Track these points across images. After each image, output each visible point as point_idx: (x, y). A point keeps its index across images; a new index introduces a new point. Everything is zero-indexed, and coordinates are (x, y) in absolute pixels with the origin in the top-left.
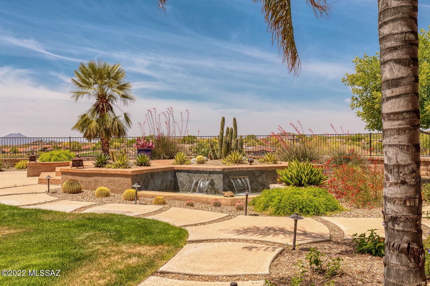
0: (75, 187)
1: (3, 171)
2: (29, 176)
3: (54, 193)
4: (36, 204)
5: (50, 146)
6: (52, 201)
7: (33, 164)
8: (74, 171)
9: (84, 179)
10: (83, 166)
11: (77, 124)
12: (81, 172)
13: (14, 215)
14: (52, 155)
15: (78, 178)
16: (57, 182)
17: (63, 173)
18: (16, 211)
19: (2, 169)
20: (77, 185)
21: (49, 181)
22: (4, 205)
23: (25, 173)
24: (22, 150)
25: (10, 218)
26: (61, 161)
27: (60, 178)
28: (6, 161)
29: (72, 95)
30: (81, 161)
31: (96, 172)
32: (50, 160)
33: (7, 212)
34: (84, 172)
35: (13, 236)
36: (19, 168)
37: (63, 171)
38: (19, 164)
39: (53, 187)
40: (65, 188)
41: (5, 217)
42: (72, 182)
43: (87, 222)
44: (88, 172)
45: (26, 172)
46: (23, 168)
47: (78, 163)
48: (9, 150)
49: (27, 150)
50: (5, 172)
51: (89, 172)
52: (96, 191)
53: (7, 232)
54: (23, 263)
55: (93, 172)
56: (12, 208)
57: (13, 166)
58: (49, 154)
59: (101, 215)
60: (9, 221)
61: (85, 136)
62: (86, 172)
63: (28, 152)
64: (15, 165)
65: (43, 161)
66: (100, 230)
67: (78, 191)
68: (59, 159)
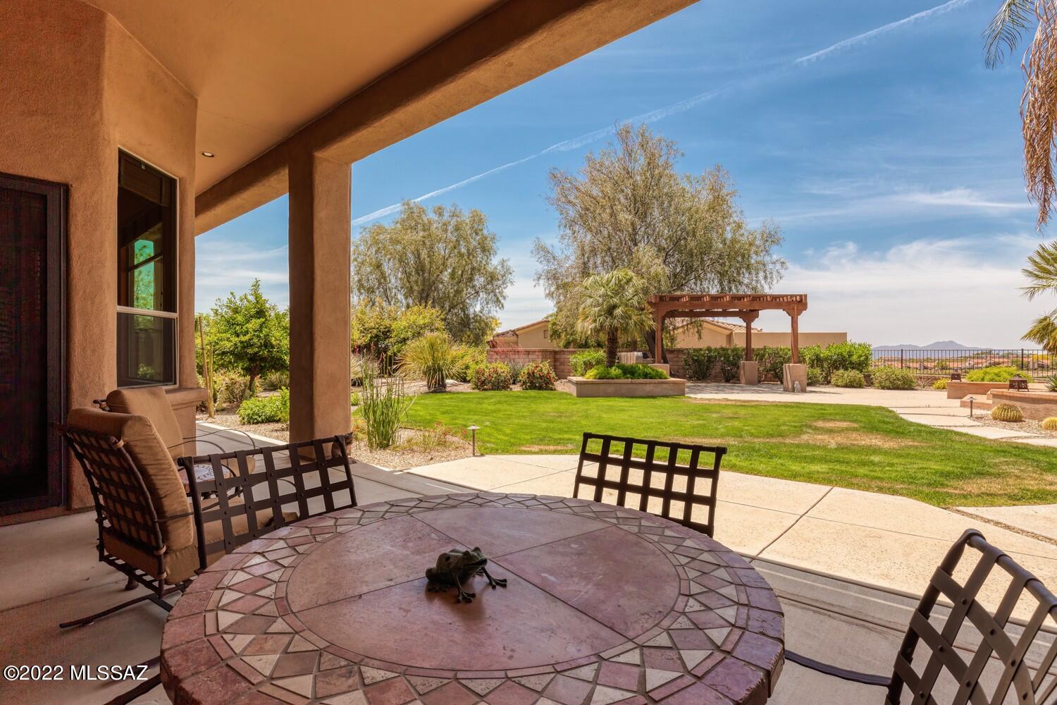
0: (1011, 414)
1: (917, 390)
2: (949, 397)
3: (979, 418)
4: (950, 426)
5: (1006, 360)
6: (972, 426)
7: (956, 383)
8: (1012, 395)
9: (1027, 406)
10: (1026, 388)
11: (1031, 331)
12: (1022, 396)
13: (920, 431)
14: (986, 373)
15: (1018, 404)
16: (987, 407)
17: (995, 396)
18: (923, 428)
19: (916, 388)
20: (1015, 412)
21: (972, 405)
22: (911, 422)
23: (944, 394)
24: (956, 366)
25: (916, 434)
26: (1000, 381)
27: (990, 402)
28: (921, 378)
29: (1022, 292)
30: (1025, 382)
31: (1048, 398)
32: (983, 380)
33: (912, 428)
34: (1027, 396)
35: (917, 447)
36: (938, 388)
37: (995, 393)
38: (938, 383)
39: (977, 412)
40: (994, 414)
41: (910, 432)
42: (1005, 408)
43: (1011, 449)
44: (1034, 396)
45: (946, 393)
46: (944, 388)
47: (1020, 384)
48: (933, 364)
49: (963, 366)
50: (919, 392)
51: (1037, 396)
52: (1044, 422)
53: (911, 443)
54: (921, 466)
55: (1043, 397)
56: (919, 425)
57: (931, 384)
58: (981, 372)
59: (1037, 447)
60: (914, 436)
61: (1045, 348)
62: (1031, 396)
63: (965, 368)
64: (933, 384)
65: (972, 381)
66: (1025, 459)
67: (1017, 420)
68: (997, 378)
